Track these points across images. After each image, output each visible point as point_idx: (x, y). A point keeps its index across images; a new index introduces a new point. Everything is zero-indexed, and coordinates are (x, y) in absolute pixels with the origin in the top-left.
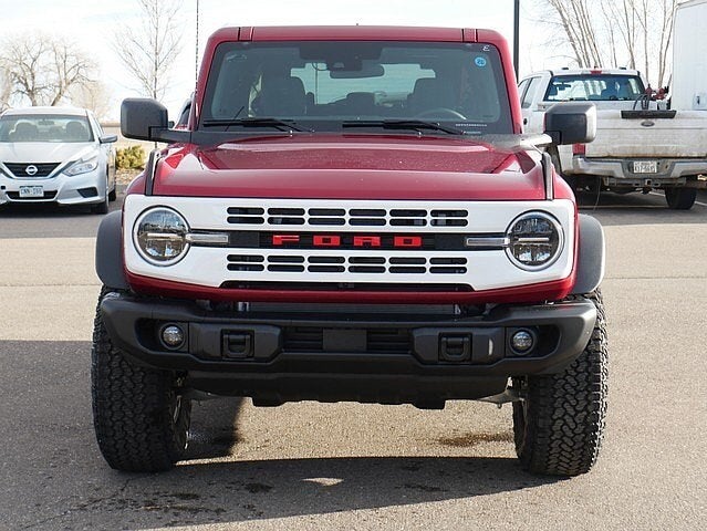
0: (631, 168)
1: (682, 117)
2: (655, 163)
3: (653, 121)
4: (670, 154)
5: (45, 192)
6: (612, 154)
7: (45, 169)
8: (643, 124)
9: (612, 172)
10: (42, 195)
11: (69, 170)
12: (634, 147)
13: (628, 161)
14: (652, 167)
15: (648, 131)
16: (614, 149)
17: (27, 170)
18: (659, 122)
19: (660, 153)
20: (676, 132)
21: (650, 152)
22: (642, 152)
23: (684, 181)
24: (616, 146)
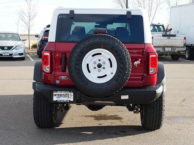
0: (164, 49)
1: (178, 36)
2: (171, 48)
3: (170, 37)
4: (174, 46)
5: (10, 54)
6: (160, 46)
7: (9, 48)
8: (168, 38)
9: (160, 50)
10: (9, 55)
11: (16, 48)
12: (165, 44)
13: (164, 47)
14: (170, 49)
15: (169, 40)
16: (160, 44)
17: (5, 48)
18: (172, 38)
19: (172, 46)
20: (176, 40)
21: (169, 45)
22: (167, 45)
23: (178, 53)
24: (161, 44)
